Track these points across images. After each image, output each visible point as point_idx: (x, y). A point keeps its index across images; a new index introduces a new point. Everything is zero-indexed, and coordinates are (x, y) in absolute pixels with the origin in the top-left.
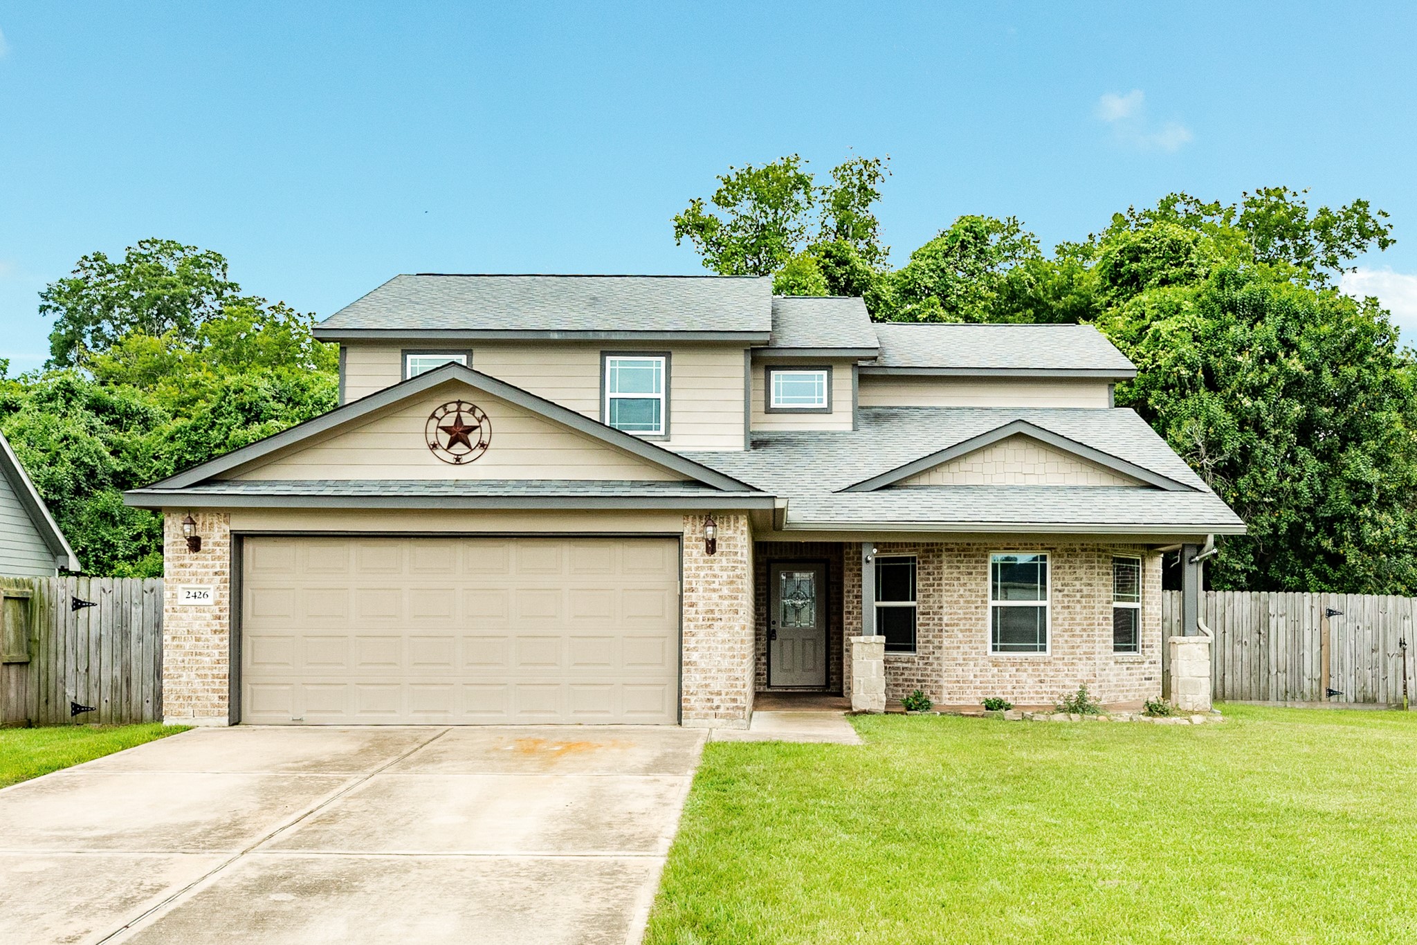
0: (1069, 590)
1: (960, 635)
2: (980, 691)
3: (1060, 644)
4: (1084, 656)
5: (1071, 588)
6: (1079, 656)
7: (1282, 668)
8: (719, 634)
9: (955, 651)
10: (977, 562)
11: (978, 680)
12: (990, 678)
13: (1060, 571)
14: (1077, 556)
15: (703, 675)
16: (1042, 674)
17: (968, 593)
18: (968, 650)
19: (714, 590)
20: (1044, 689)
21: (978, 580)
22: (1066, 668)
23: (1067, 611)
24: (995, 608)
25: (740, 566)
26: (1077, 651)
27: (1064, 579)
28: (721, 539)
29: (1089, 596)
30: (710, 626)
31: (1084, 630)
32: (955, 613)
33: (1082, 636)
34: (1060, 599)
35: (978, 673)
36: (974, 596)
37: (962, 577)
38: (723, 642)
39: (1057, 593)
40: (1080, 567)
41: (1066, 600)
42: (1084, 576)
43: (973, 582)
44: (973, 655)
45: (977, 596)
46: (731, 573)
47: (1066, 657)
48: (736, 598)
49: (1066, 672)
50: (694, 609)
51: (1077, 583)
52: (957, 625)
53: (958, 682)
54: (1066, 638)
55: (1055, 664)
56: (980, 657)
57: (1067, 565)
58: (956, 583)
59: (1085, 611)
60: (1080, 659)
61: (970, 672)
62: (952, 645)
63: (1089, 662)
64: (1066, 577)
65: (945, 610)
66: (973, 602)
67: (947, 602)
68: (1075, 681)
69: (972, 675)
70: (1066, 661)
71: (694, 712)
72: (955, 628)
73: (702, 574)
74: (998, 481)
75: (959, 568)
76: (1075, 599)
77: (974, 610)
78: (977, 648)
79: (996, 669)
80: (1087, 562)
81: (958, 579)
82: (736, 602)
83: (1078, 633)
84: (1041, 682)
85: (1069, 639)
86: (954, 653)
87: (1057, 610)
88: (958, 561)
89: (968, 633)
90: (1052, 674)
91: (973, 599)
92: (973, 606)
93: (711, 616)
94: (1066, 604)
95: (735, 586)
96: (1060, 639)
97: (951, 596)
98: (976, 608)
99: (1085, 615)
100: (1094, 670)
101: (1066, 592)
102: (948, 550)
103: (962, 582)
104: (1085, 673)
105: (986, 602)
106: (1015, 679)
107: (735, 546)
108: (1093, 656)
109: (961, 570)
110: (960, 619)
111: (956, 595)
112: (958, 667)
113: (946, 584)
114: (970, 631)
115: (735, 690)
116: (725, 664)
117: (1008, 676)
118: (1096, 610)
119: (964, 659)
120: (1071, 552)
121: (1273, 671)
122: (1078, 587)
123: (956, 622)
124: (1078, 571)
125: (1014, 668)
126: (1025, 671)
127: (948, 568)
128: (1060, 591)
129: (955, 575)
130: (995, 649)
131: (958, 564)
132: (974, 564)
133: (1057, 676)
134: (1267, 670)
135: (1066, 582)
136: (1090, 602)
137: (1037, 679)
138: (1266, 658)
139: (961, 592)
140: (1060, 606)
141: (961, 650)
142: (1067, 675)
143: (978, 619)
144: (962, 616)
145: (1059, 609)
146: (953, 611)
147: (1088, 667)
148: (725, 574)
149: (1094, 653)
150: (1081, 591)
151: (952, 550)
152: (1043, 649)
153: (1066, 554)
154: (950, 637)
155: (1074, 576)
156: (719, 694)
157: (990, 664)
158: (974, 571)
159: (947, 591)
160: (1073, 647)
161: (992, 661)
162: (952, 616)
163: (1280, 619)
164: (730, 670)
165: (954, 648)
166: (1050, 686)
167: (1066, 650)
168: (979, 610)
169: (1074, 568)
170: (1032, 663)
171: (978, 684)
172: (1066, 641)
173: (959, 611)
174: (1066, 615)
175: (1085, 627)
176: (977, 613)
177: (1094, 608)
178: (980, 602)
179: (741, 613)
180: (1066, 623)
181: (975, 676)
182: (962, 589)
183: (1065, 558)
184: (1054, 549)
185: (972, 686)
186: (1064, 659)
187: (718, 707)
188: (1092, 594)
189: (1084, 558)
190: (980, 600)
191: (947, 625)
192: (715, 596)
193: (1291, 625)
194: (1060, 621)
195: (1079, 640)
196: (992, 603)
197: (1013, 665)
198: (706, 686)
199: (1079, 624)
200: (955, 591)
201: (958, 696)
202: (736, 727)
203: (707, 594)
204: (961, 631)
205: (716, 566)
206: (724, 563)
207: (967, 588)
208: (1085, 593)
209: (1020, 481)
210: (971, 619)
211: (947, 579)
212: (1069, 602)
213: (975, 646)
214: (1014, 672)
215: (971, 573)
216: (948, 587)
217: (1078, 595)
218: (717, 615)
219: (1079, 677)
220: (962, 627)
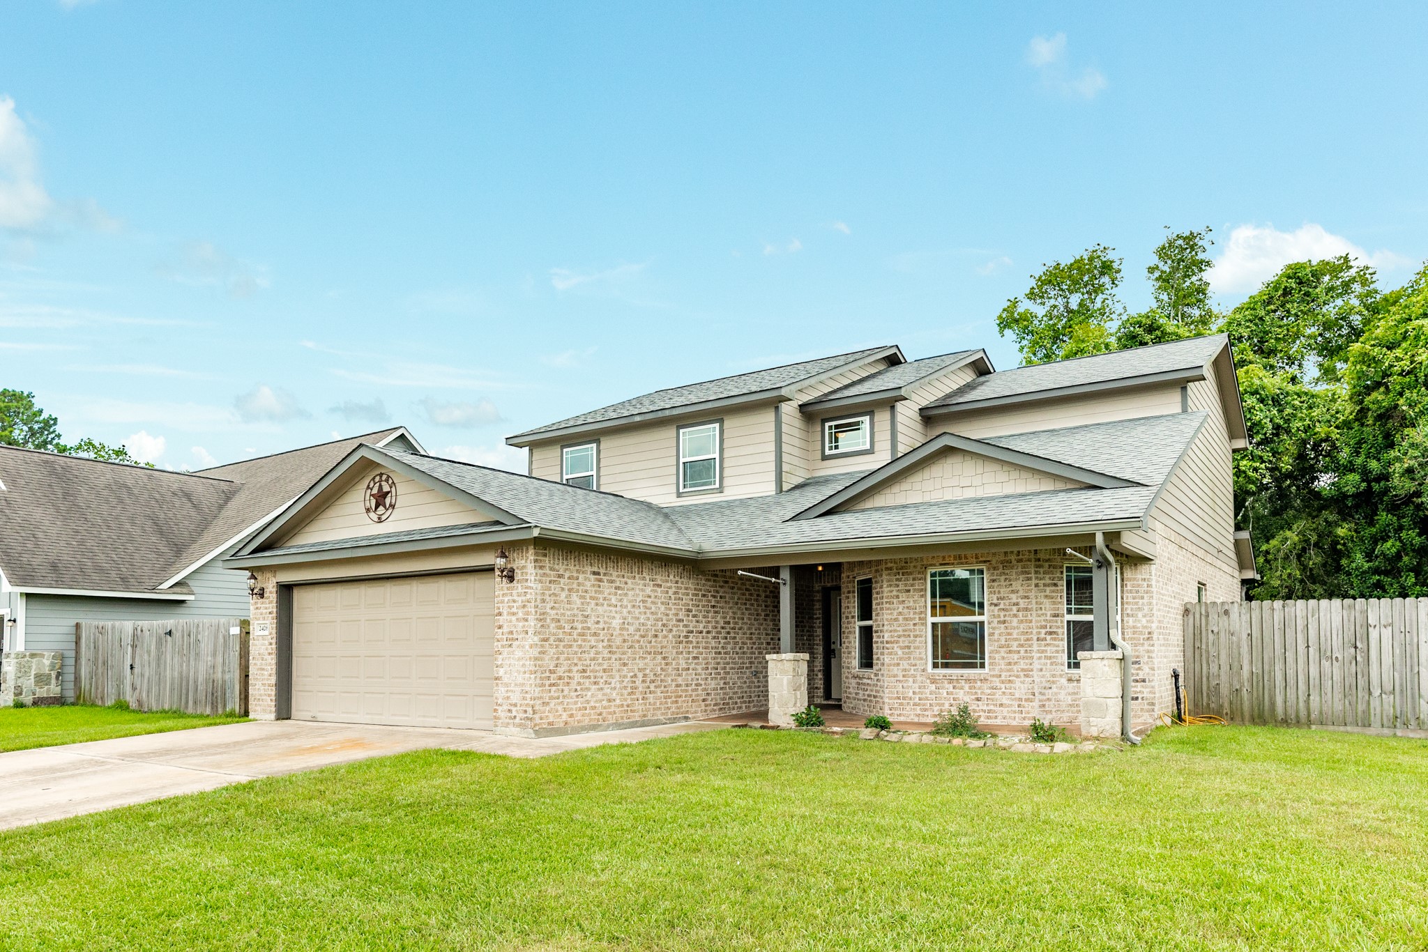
0: (1005, 604)
1: (900, 652)
2: (918, 708)
3: (997, 661)
4: (1022, 674)
5: (1007, 602)
6: (1016, 673)
7: (1388, 686)
8: (516, 653)
9: (896, 668)
10: (914, 579)
11: (917, 696)
12: (928, 695)
13: (995, 584)
14: (1012, 568)
15: (506, 689)
16: (979, 692)
17: (906, 611)
18: (908, 667)
19: (514, 614)
20: (981, 708)
21: (916, 598)
22: (1003, 686)
23: (1003, 626)
24: (934, 624)
25: (529, 591)
26: (1015, 668)
27: (999, 592)
28: (518, 568)
29: (1026, 609)
30: (510, 645)
31: (1022, 646)
32: (895, 631)
33: (1019, 652)
34: (996, 613)
35: (917, 690)
36: (912, 614)
37: (900, 595)
38: (519, 659)
39: (993, 607)
40: (1016, 579)
41: (1002, 614)
42: (1020, 588)
43: (911, 600)
44: (912, 672)
45: (915, 613)
46: (524, 598)
47: (1003, 674)
48: (527, 620)
49: (1003, 690)
50: (500, 631)
51: (1014, 596)
52: (897, 642)
53: (899, 698)
54: (1003, 654)
55: (991, 681)
56: (919, 673)
57: (1003, 578)
58: (895, 601)
59: (1022, 626)
60: (1018, 677)
61: (911, 688)
62: (893, 662)
63: (1027, 679)
64: (1002, 590)
65: (885, 628)
66: (911, 619)
67: (887, 619)
68: (1013, 700)
69: (911, 691)
70: (1003, 678)
71: (500, 721)
72: (895, 646)
73: (506, 599)
74: (936, 496)
75: (898, 586)
76: (1012, 613)
77: (912, 627)
78: (916, 665)
79: (934, 685)
80: (1023, 573)
81: (898, 597)
82: (526, 623)
83: (1014, 648)
84: (978, 699)
85: (1006, 655)
86: (895, 670)
87: (993, 625)
88: (897, 580)
89: (907, 650)
90: (989, 691)
91: (912, 616)
92: (911, 623)
93: (511, 636)
94: (1002, 619)
95: (526, 609)
96: (997, 656)
97: (891, 614)
98: (915, 624)
99: (1022, 630)
100: (1033, 688)
101: (1002, 606)
102: (887, 569)
103: (901, 599)
104: (1023, 692)
105: (925, 619)
106: (952, 697)
107: (527, 574)
108: (1031, 673)
109: (900, 588)
110: (899, 637)
111: (895, 613)
112: (898, 684)
113: (887, 602)
114: (909, 647)
115: (526, 702)
116: (520, 680)
117: (945, 694)
118: (1033, 624)
119: (904, 676)
120: (1007, 564)
121: (1376, 692)
122: (1014, 600)
123: (896, 639)
124: (1014, 583)
125: (951, 685)
126: (962, 688)
127: (888, 587)
128: (996, 605)
129: (895, 593)
130: (935, 666)
131: (897, 583)
132: (911, 582)
133: (994, 694)
134: (1367, 691)
135: (1002, 595)
136: (1027, 616)
137: (973, 697)
138: (1366, 678)
139: (900, 610)
140: (996, 621)
141: (901, 667)
142: (1004, 693)
143: (916, 636)
144: (901, 633)
145: (995, 624)
146: (892, 628)
147: (1026, 685)
148: (520, 599)
149: (1032, 670)
150: (1017, 604)
151: (891, 569)
152: (982, 665)
153: (1001, 566)
154: (891, 654)
155: (1010, 589)
156: (515, 705)
157: (928, 681)
158: (911, 588)
159: (888, 609)
160: (1010, 664)
161: (929, 678)
162: (892, 634)
163: (1383, 630)
164: (523, 684)
165: (894, 665)
166: (987, 705)
167: (1003, 667)
168: (917, 628)
169: (1010, 581)
170: (968, 680)
171: (917, 700)
172: (1003, 658)
173: (898, 629)
174: (1002, 630)
175: (1022, 642)
176: (915, 630)
177: (1031, 621)
178: (917, 619)
179: (530, 633)
180: (1003, 638)
181: (914, 693)
182: (901, 606)
183: (1001, 570)
184: (989, 561)
185: (912, 702)
186: (1000, 676)
187: (515, 717)
188: (1029, 607)
189: (1020, 570)
190: (917, 616)
191: (887, 642)
192: (514, 618)
193: (1399, 638)
194: (996, 637)
195: (1016, 656)
196: (931, 620)
197: (951, 681)
198: (508, 698)
199: (1016, 640)
200: (894, 609)
201: (899, 712)
202: (526, 736)
203: (509, 618)
204: (901, 648)
205: (514, 592)
206: (520, 590)
207: (906, 605)
208: (1022, 606)
209: (958, 494)
210: (909, 636)
211: (887, 597)
212: (1005, 616)
213: (914, 662)
214: (951, 689)
215: (909, 591)
216: (888, 606)
217: (1015, 608)
218: (515, 636)
219: (1017, 696)
220: (901, 644)
